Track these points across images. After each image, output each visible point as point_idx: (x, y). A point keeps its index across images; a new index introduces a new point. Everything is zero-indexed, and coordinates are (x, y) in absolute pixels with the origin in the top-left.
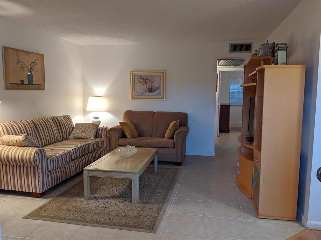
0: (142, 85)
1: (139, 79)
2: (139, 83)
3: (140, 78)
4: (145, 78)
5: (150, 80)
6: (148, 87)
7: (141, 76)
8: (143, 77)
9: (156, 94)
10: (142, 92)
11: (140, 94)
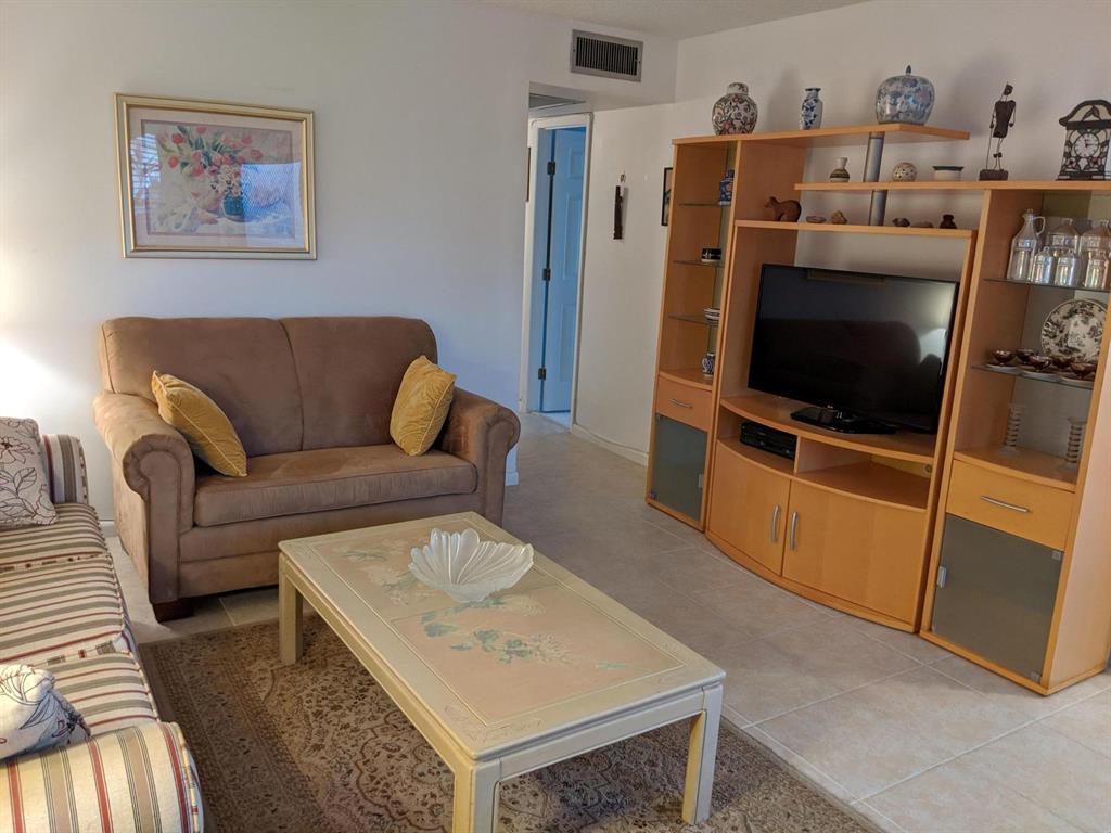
0: (191, 175)
1: (171, 145)
2: (172, 165)
3: (178, 140)
4: (207, 138)
5: (236, 152)
6: (221, 188)
7: (184, 131)
8: (194, 135)
9: (266, 227)
10: (193, 216)
11: (177, 226)
